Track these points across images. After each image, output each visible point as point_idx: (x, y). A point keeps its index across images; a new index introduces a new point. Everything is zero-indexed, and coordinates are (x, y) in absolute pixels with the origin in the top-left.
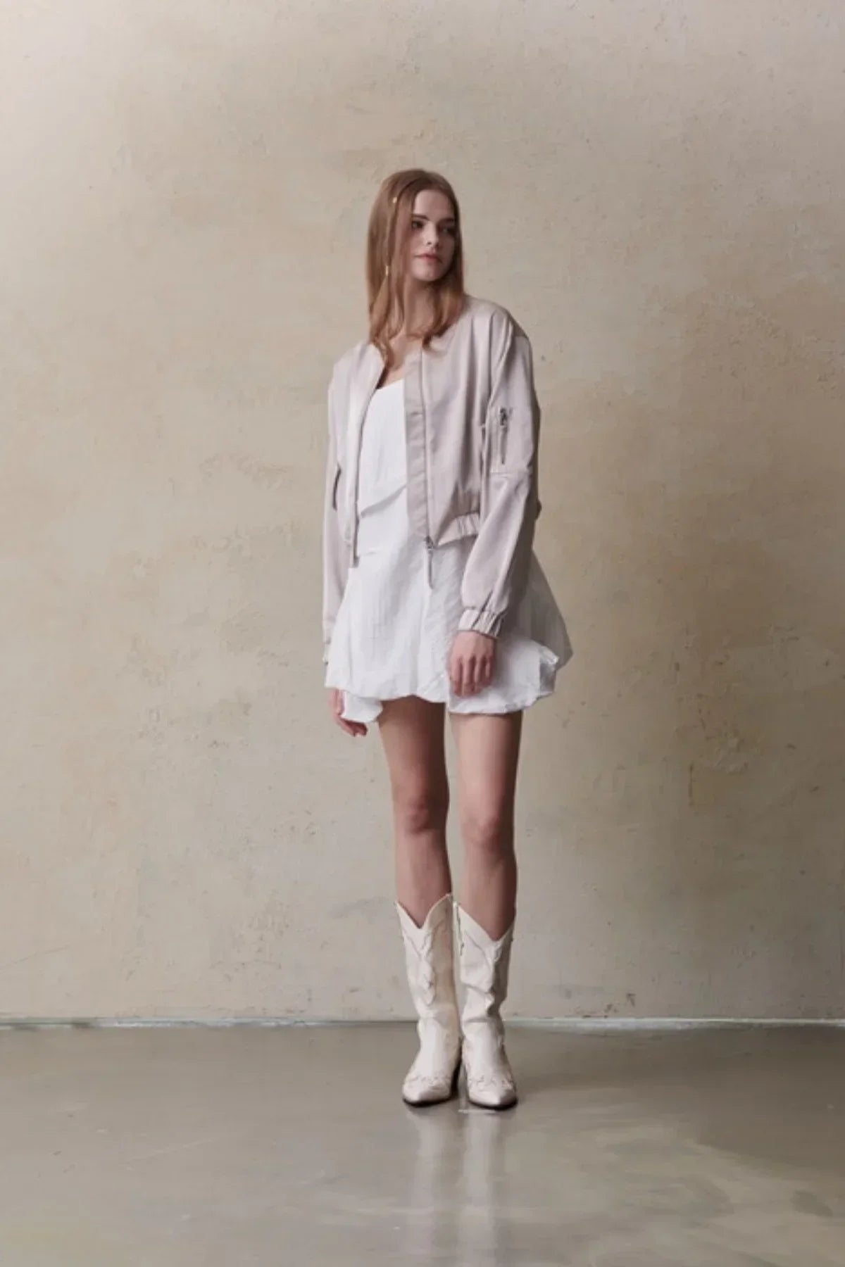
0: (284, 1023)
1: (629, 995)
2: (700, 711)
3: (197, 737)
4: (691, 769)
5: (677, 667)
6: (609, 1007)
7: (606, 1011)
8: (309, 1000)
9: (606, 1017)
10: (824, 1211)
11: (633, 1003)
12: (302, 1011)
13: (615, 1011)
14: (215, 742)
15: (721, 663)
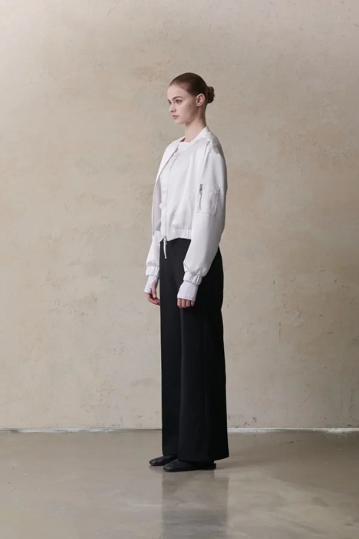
1: (254, 418)
2: (284, 301)
3: (75, 311)
4: (280, 324)
5: (274, 283)
6: (246, 423)
7: (245, 425)
8: (122, 421)
9: (245, 427)
10: (325, 505)
11: (256, 421)
12: (118, 425)
13: (248, 425)
14: (83, 314)
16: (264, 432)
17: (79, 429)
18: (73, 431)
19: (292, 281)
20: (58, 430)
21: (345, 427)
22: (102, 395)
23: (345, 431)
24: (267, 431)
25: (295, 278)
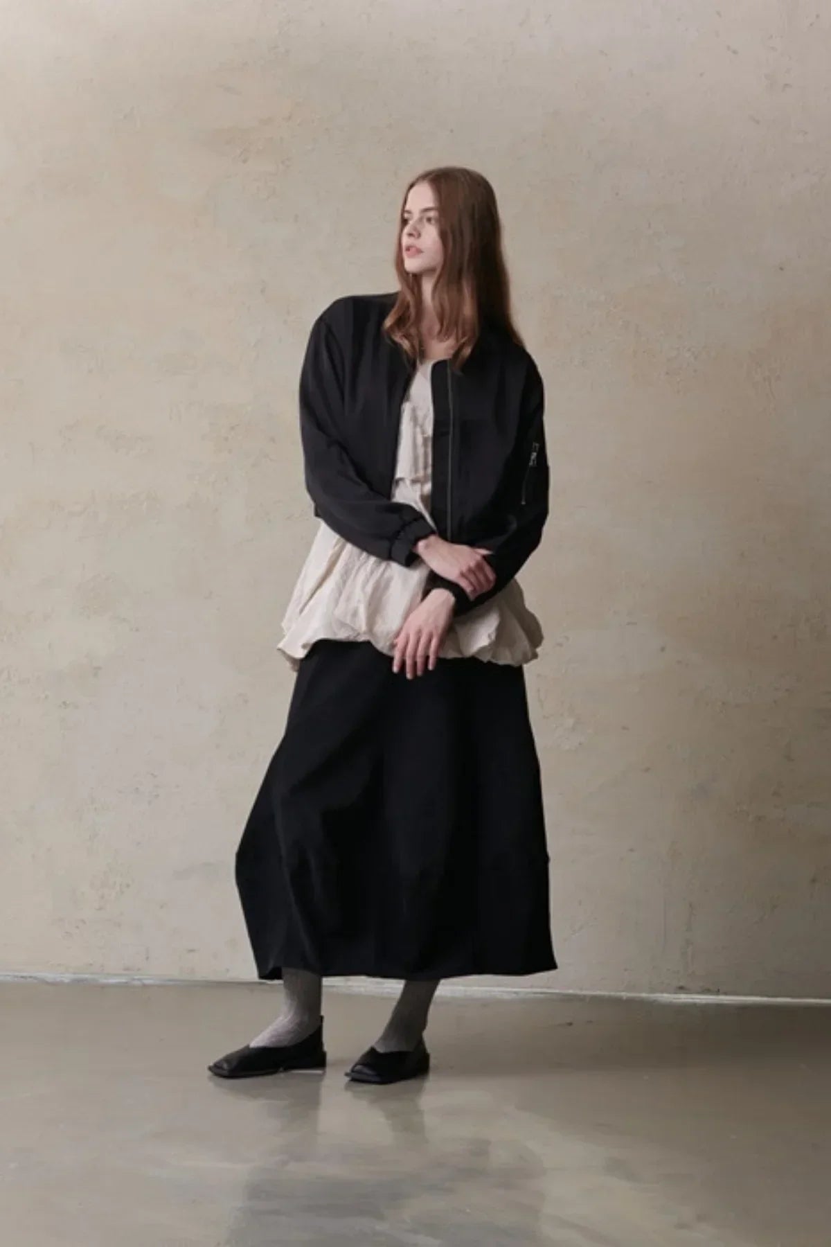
0: (121, 980)
8: (147, 958)
12: (139, 969)
14: (64, 703)
16: (506, 997)
17: (72, 976)
18: (58, 980)
19: (560, 645)
20: (22, 977)
21: (699, 993)
22: (102, 897)
23: (698, 1001)
24: (514, 995)
25: (567, 638)
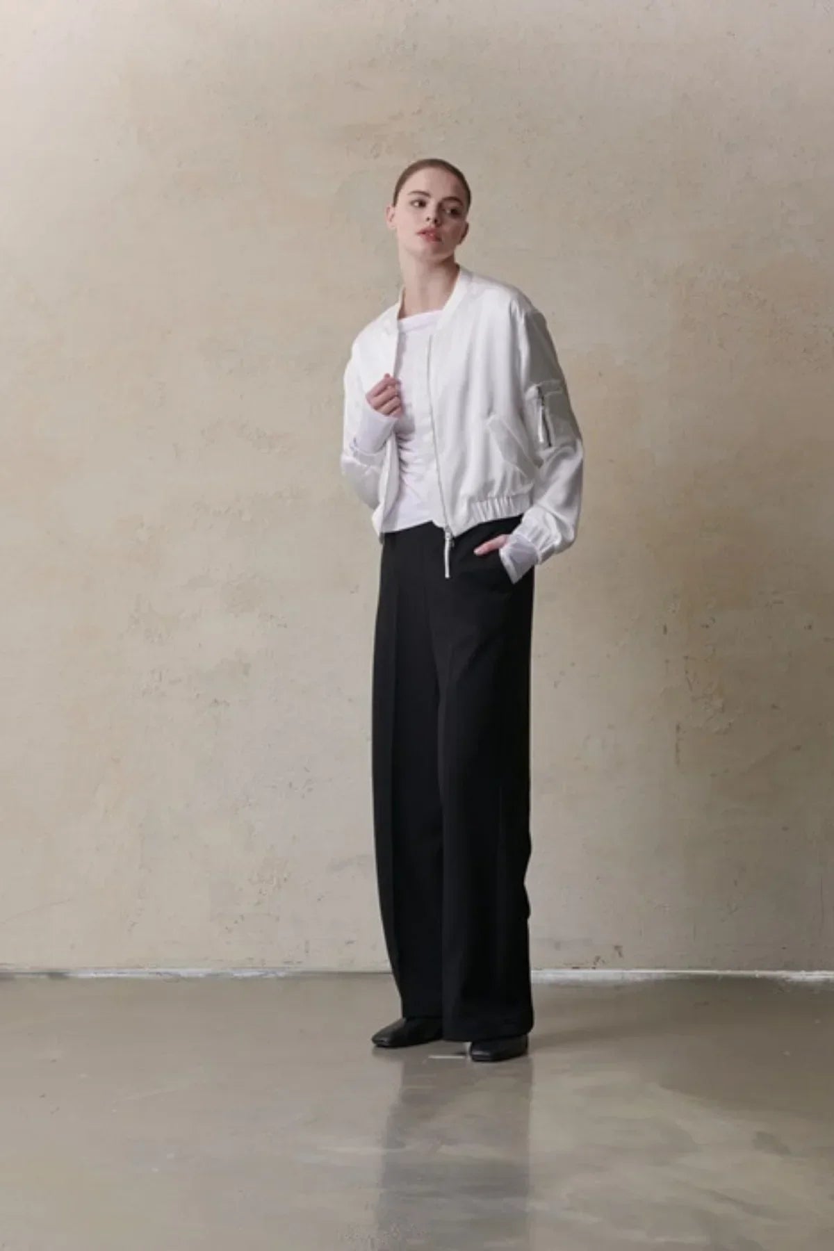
0: (281, 974)
1: (617, 948)
2: (687, 672)
3: (198, 696)
4: (678, 727)
5: (665, 630)
6: (598, 958)
7: (595, 964)
8: (307, 952)
9: (594, 968)
10: (783, 1151)
11: (620, 954)
12: (299, 962)
13: (603, 962)
15: (707, 626)
16: (639, 979)
22: (260, 893)
24: (647, 978)
25: (713, 620)
